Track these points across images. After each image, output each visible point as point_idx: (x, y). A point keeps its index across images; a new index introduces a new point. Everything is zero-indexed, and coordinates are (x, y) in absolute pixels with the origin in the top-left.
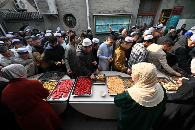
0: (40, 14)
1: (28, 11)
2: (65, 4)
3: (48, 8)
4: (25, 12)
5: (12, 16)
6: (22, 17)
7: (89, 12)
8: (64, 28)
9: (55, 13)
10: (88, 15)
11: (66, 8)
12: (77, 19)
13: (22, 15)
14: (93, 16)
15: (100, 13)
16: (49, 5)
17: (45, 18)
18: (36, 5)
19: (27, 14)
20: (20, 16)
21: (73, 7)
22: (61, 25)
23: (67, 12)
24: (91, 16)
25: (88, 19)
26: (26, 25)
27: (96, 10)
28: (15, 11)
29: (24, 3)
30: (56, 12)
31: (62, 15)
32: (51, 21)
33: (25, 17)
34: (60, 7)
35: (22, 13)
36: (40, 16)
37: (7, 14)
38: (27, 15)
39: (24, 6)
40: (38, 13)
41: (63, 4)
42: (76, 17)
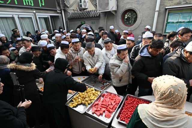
0: (98, 11)
1: (88, 10)
3: (108, 4)
4: (85, 10)
5: (75, 15)
6: (82, 16)
7: (160, 5)
8: (120, 27)
9: (114, 10)
10: (157, 9)
13: (82, 13)
14: (166, 9)
15: (179, 3)
17: (102, 16)
18: (97, 2)
19: (86, 12)
22: (117, 23)
23: (128, 7)
24: (163, 10)
25: (156, 14)
26: (83, 23)
28: (77, 11)
29: (87, 2)
30: (115, 8)
31: (121, 11)
32: (107, 19)
33: (85, 15)
34: (121, 2)
35: (83, 12)
36: (97, 14)
37: (72, 13)
38: (87, 14)
39: (85, 6)
42: (138, 12)
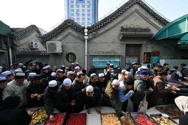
0: (48, 52)
1: (38, 50)
2: (69, 47)
3: (55, 48)
4: (36, 50)
5: (24, 53)
6: (32, 54)
7: (87, 52)
8: (65, 63)
9: (60, 52)
10: (86, 54)
11: (69, 49)
12: (77, 57)
14: (90, 55)
15: (95, 53)
16: (57, 47)
17: (51, 55)
18: (47, 46)
20: (31, 53)
21: (75, 48)
22: (63, 60)
23: (70, 51)
24: (89, 55)
25: (86, 57)
26: (33, 59)
27: (92, 51)
28: (28, 50)
29: (38, 45)
30: (61, 51)
31: (65, 53)
32: (55, 58)
33: (35, 54)
34: (65, 48)
35: (34, 51)
36: (47, 54)
37: (21, 51)
38: (37, 53)
39: (37, 47)
40: (47, 51)
41: (68, 47)
42: (76, 55)
